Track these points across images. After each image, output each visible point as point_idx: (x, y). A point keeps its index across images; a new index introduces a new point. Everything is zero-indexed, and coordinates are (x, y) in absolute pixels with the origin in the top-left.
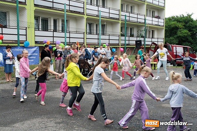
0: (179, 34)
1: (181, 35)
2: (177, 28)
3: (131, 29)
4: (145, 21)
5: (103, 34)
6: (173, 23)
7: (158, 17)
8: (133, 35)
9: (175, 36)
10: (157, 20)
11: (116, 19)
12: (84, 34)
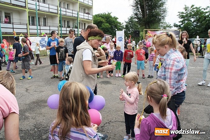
0: (103, 26)
1: (104, 27)
2: (101, 22)
3: (68, 22)
4: (78, 16)
5: (45, 25)
6: (98, 18)
7: (88, 14)
8: (70, 26)
9: (101, 28)
10: (87, 15)
11: (55, 13)
12: (27, 25)
